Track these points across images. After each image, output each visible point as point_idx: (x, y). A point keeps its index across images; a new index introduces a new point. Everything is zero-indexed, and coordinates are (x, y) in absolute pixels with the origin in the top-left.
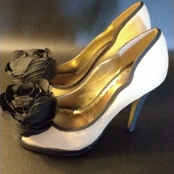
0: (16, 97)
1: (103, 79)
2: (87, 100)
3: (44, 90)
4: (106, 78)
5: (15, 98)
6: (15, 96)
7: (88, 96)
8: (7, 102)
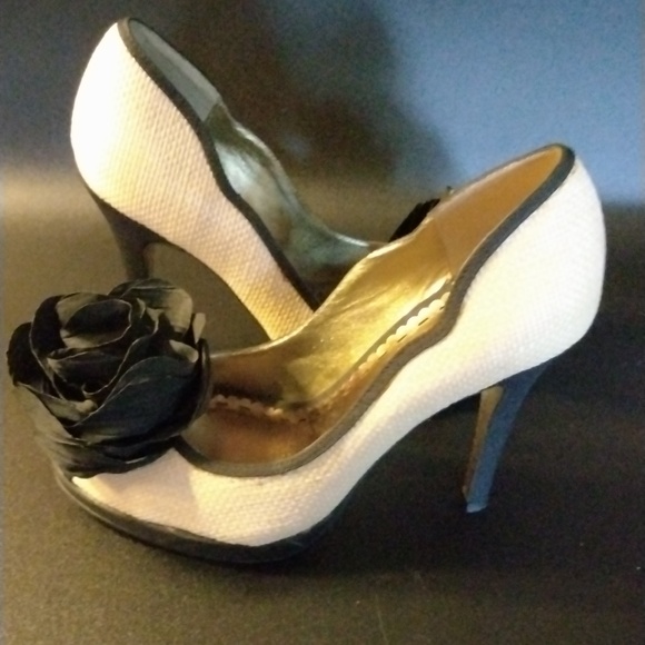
0: (68, 337)
1: (380, 310)
2: (320, 377)
3: (172, 323)
4: (388, 307)
5: (65, 340)
6: (63, 333)
7: (325, 363)
8: (34, 353)
